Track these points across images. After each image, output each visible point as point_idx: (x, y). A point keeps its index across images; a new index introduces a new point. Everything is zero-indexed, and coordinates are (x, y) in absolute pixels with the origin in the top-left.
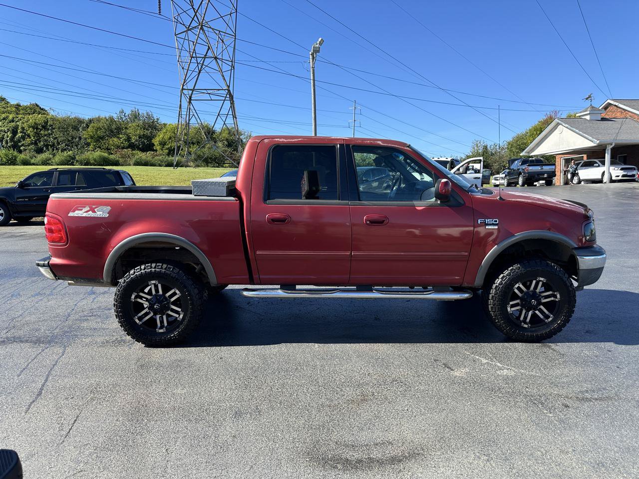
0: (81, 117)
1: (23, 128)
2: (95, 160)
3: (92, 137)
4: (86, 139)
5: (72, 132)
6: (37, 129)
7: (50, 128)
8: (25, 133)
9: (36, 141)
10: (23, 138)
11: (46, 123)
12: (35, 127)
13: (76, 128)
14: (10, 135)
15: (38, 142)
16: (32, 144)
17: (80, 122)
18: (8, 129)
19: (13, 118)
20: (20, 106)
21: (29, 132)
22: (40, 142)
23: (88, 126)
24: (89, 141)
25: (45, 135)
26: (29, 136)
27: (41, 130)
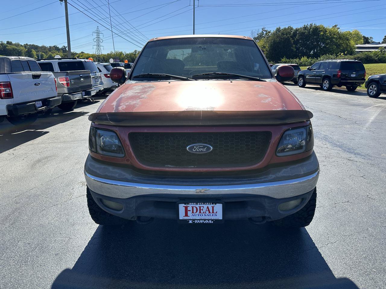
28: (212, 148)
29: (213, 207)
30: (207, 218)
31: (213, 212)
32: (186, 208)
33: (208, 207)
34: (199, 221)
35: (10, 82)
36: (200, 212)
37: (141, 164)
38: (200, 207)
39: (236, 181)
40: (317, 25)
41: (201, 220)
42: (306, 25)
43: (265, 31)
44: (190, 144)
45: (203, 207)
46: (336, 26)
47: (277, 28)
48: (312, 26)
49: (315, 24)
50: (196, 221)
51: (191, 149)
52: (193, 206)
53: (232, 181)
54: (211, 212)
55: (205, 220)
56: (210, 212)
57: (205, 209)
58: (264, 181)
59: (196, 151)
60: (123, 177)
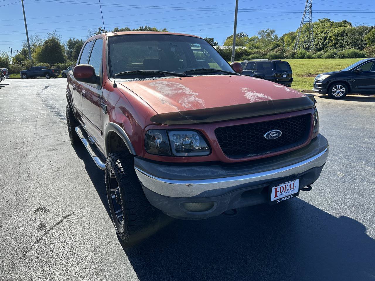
0: (367, 25)
1: (330, 37)
2: (349, 55)
3: (369, 39)
4: (365, 40)
5: (358, 37)
6: (338, 36)
7: (346, 35)
8: (330, 39)
9: (335, 44)
10: (329, 42)
11: (344, 32)
12: (337, 35)
13: (361, 34)
14: (322, 41)
15: (336, 44)
16: (333, 45)
17: (365, 29)
18: (322, 38)
19: (327, 31)
20: (334, 23)
21: (332, 39)
22: (337, 44)
23: (369, 32)
24: (367, 42)
25: (341, 40)
26: (332, 41)
27: (340, 37)
28: (281, 132)
29: (293, 183)
30: (289, 194)
32: (276, 189)
33: (290, 185)
34: (284, 199)
36: (285, 191)
37: (229, 158)
38: (285, 186)
40: (151, 28)
41: (285, 197)
42: (141, 27)
43: (102, 31)
44: (266, 132)
45: (287, 185)
46: (165, 29)
47: (115, 29)
48: (147, 28)
49: (149, 27)
50: (282, 199)
51: (267, 136)
52: (280, 186)
54: (292, 188)
55: (288, 196)
57: (288, 187)
59: (271, 138)
60: (217, 174)
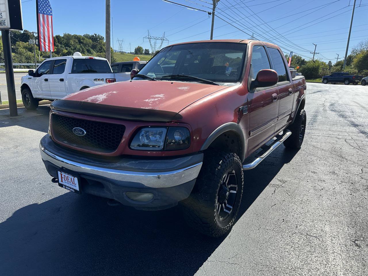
28: (85, 133)
29: (74, 179)
31: (74, 184)
32: (61, 175)
33: (71, 178)
35: (115, 79)
36: (68, 181)
38: (68, 177)
39: (90, 162)
44: (75, 127)
50: (66, 187)
51: (74, 130)
52: (64, 174)
53: (87, 161)
55: (71, 188)
56: (72, 183)
58: (109, 167)
